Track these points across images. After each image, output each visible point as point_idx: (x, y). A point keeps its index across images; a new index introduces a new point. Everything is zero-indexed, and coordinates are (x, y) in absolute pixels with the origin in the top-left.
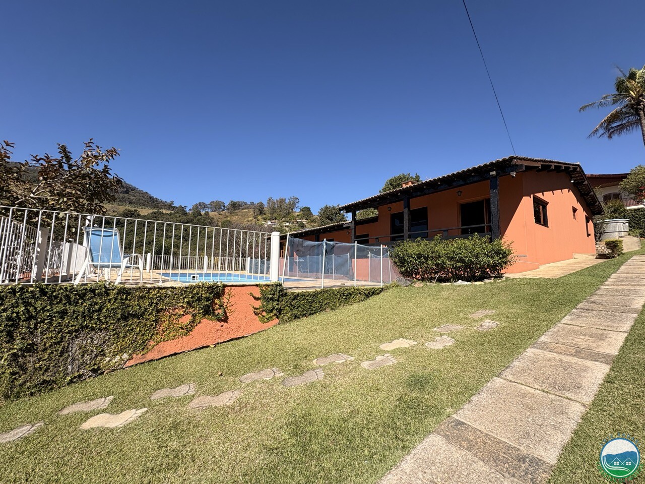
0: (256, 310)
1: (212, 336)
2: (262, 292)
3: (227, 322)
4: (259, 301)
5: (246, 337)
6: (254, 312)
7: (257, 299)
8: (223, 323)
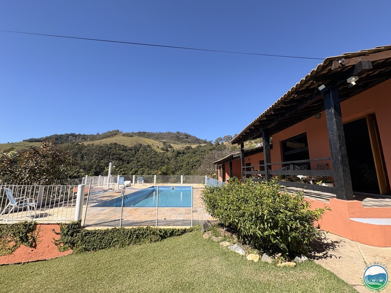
0: (56, 242)
1: (25, 256)
2: (62, 229)
3: (36, 248)
4: (59, 235)
5: (47, 260)
6: (55, 243)
7: (58, 234)
8: (33, 249)
